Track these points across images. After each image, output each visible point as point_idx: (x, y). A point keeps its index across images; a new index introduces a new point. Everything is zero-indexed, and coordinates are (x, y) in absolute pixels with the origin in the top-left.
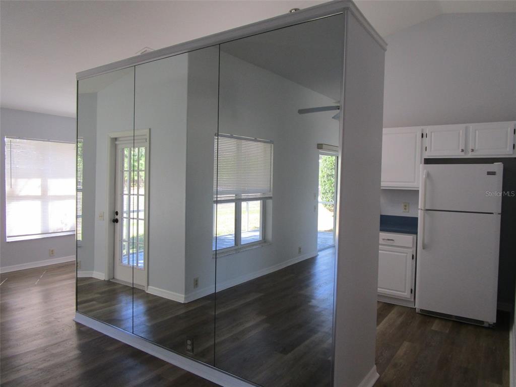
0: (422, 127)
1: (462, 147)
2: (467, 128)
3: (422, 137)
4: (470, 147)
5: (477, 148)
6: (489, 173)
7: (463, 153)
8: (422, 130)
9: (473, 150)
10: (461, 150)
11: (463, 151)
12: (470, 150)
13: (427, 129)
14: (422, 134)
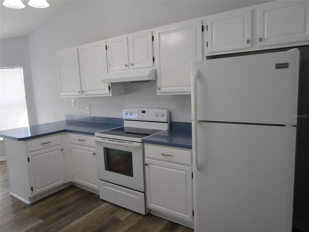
0: (202, 18)
1: (248, 36)
2: (253, 11)
3: (203, 30)
4: (258, 36)
5: (266, 36)
6: (279, 66)
7: (249, 45)
8: (202, 22)
9: (261, 40)
10: (246, 42)
11: (248, 41)
12: (258, 40)
13: (207, 20)
14: (203, 27)
